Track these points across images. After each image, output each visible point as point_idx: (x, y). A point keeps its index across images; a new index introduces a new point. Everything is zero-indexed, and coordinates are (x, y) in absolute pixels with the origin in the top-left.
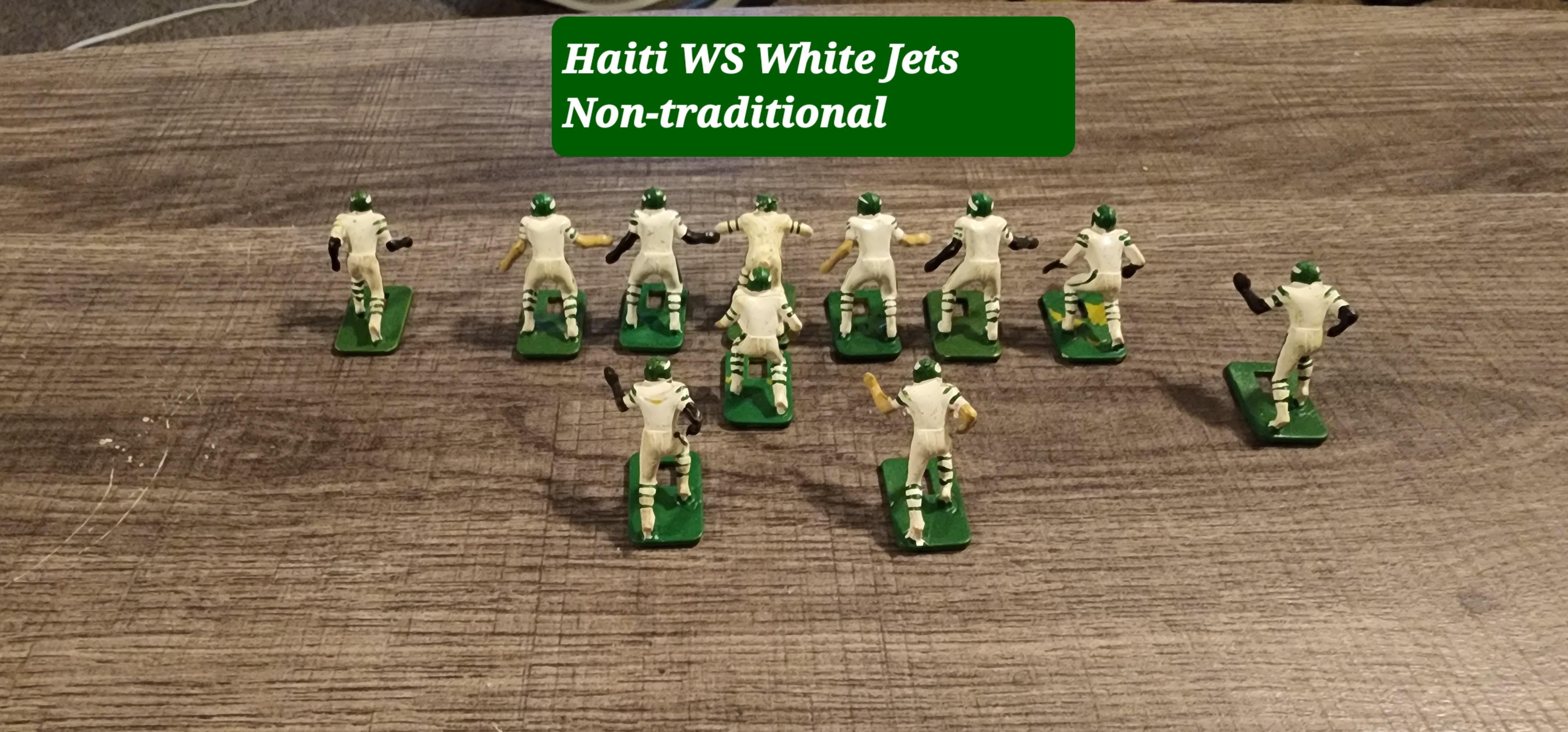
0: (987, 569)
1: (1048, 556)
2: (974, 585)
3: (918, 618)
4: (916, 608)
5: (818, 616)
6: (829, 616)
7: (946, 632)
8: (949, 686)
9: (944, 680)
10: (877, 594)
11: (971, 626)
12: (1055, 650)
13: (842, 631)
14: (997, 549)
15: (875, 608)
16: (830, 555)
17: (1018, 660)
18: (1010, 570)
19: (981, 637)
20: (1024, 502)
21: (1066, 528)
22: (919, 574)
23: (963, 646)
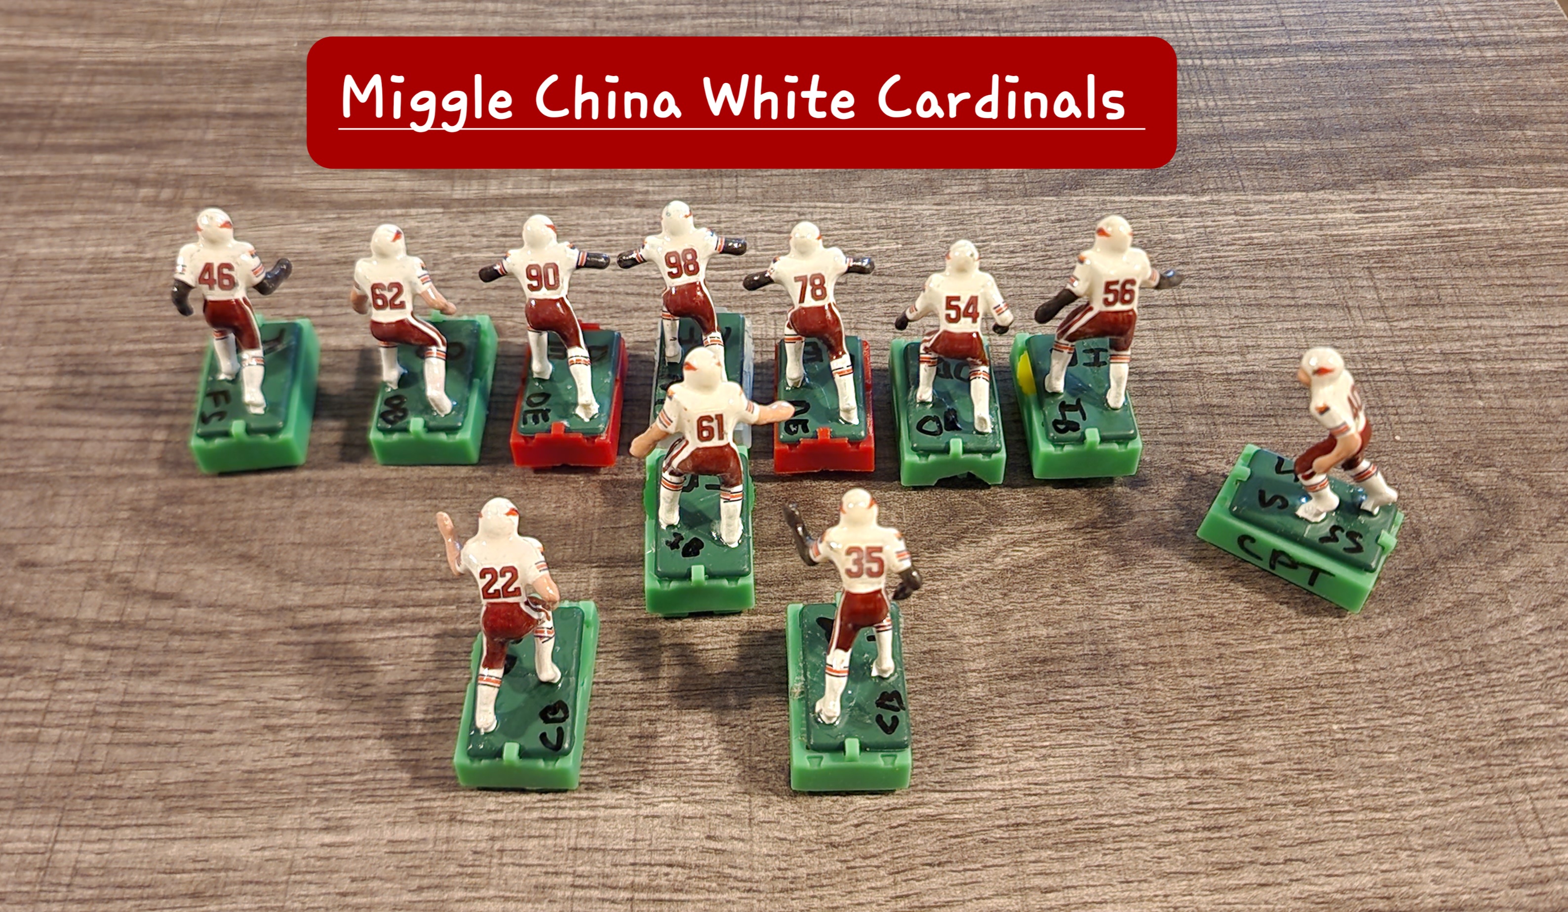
0: (228, 738)
1: (314, 719)
2: (204, 760)
8: (110, 900)
11: (173, 819)
12: (263, 848)
14: (253, 710)
15: (64, 793)
17: (213, 864)
18: (256, 739)
20: (317, 643)
21: (354, 680)
23: (152, 844)
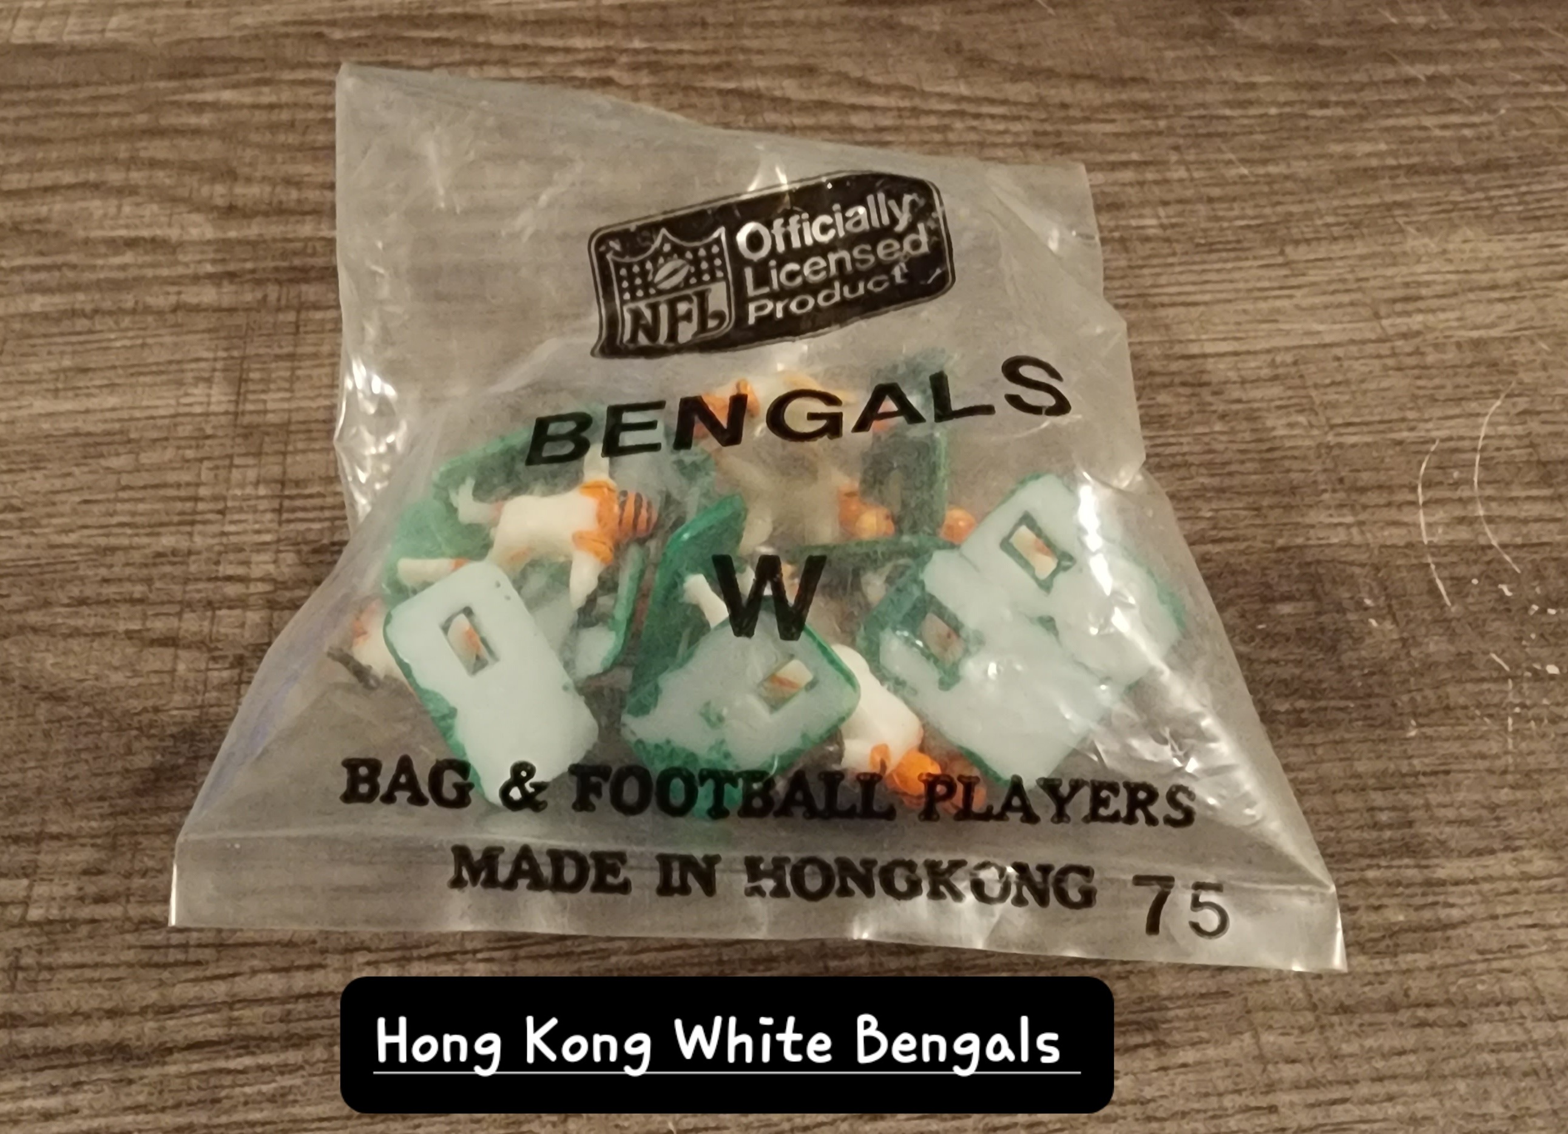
3: (185, 430)
4: (183, 443)
5: (321, 426)
6: (303, 427)
7: (153, 418)
9: (174, 367)
10: (230, 457)
13: (290, 411)
16: (287, 503)
19: (108, 415)
22: (165, 485)
